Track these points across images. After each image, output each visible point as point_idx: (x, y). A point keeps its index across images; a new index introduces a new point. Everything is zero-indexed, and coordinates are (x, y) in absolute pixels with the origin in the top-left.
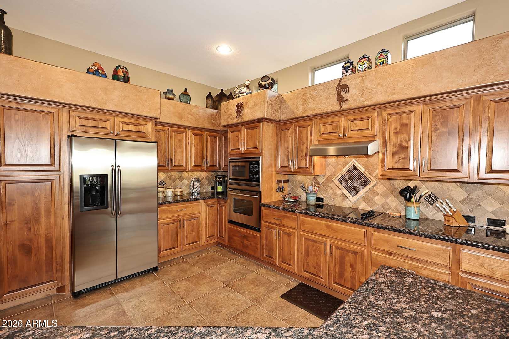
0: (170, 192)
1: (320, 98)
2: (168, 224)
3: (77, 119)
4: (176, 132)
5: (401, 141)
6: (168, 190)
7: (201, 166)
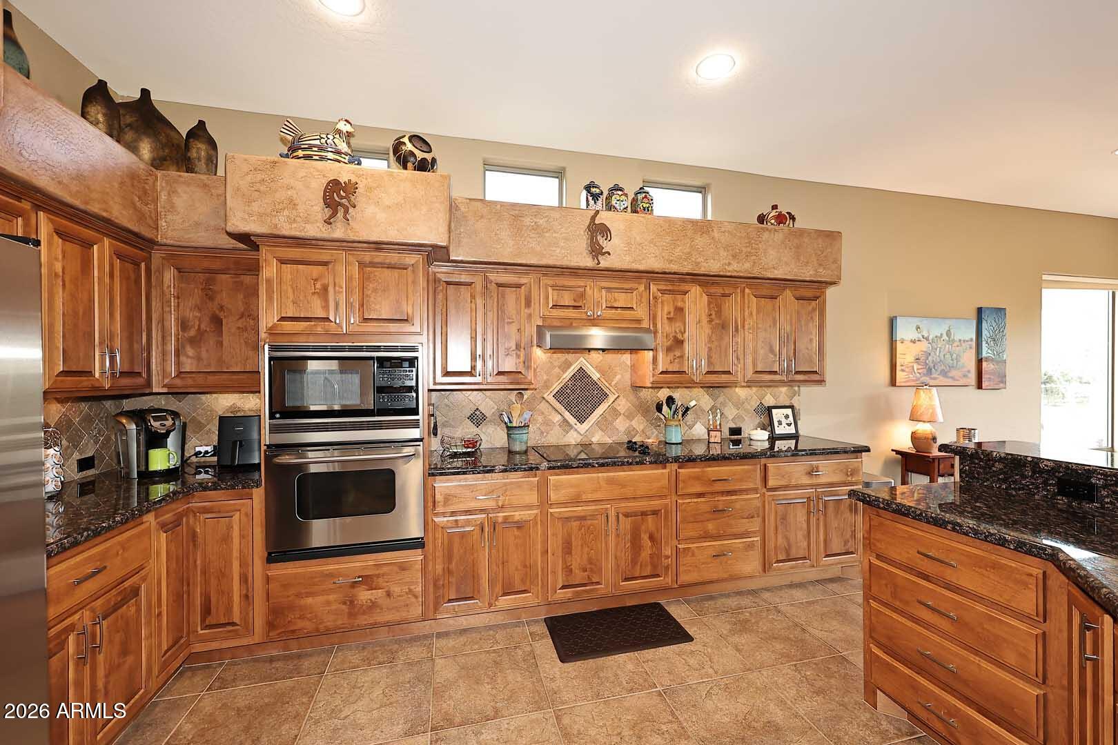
1: (554, 235)
5: (676, 332)
7: (90, 373)
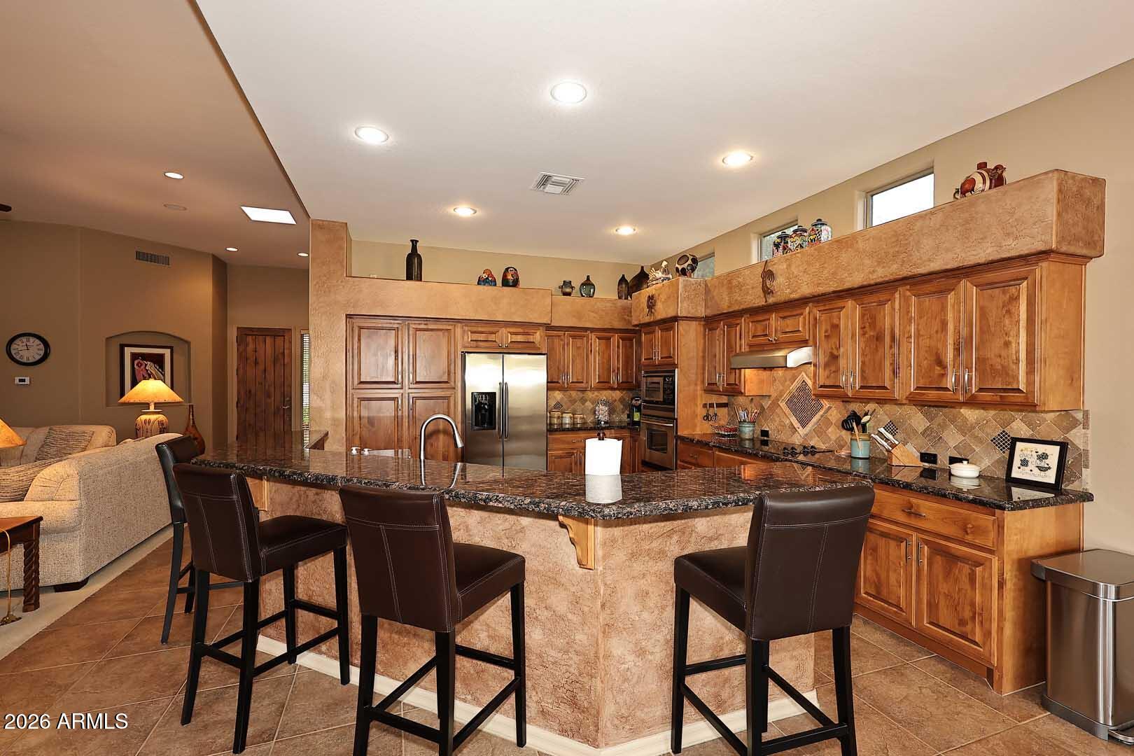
0: (567, 420)
2: (561, 457)
3: (469, 333)
4: (574, 337)
5: (832, 348)
6: (564, 415)
7: (609, 382)
